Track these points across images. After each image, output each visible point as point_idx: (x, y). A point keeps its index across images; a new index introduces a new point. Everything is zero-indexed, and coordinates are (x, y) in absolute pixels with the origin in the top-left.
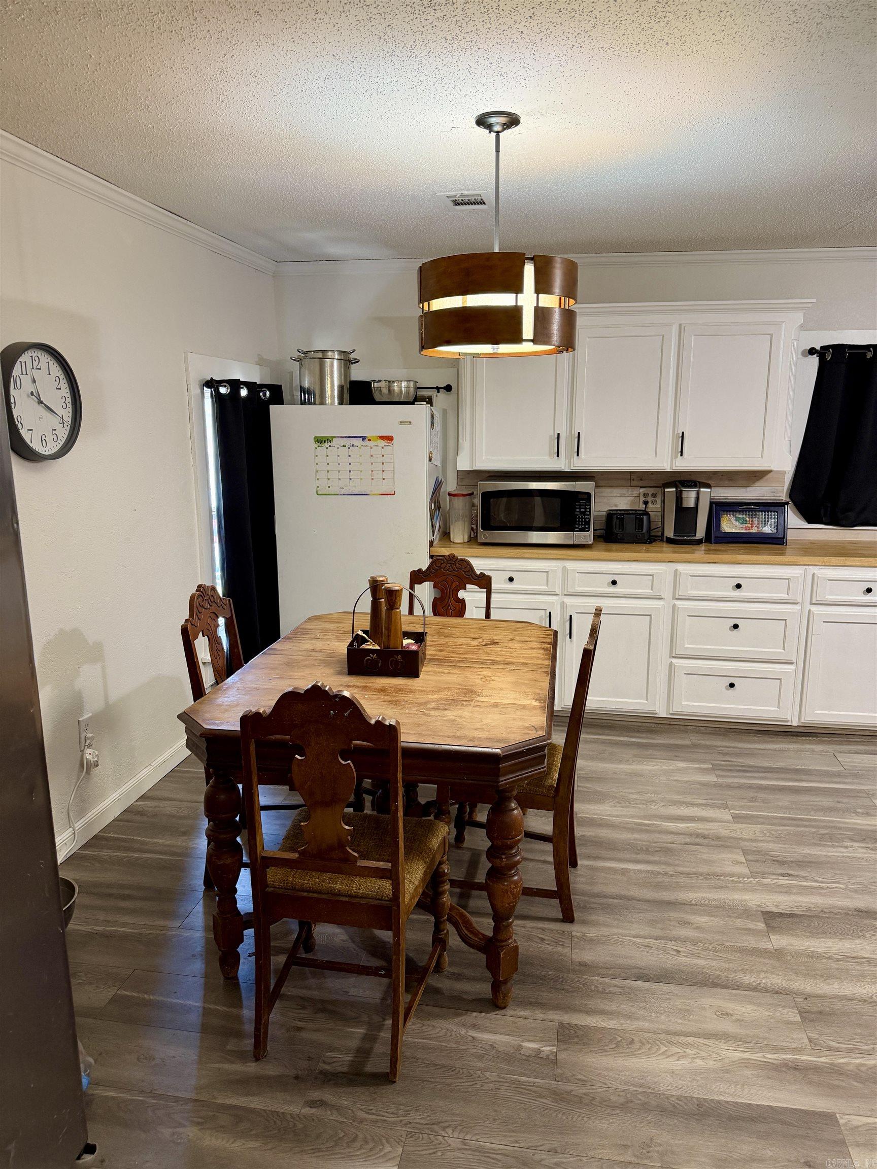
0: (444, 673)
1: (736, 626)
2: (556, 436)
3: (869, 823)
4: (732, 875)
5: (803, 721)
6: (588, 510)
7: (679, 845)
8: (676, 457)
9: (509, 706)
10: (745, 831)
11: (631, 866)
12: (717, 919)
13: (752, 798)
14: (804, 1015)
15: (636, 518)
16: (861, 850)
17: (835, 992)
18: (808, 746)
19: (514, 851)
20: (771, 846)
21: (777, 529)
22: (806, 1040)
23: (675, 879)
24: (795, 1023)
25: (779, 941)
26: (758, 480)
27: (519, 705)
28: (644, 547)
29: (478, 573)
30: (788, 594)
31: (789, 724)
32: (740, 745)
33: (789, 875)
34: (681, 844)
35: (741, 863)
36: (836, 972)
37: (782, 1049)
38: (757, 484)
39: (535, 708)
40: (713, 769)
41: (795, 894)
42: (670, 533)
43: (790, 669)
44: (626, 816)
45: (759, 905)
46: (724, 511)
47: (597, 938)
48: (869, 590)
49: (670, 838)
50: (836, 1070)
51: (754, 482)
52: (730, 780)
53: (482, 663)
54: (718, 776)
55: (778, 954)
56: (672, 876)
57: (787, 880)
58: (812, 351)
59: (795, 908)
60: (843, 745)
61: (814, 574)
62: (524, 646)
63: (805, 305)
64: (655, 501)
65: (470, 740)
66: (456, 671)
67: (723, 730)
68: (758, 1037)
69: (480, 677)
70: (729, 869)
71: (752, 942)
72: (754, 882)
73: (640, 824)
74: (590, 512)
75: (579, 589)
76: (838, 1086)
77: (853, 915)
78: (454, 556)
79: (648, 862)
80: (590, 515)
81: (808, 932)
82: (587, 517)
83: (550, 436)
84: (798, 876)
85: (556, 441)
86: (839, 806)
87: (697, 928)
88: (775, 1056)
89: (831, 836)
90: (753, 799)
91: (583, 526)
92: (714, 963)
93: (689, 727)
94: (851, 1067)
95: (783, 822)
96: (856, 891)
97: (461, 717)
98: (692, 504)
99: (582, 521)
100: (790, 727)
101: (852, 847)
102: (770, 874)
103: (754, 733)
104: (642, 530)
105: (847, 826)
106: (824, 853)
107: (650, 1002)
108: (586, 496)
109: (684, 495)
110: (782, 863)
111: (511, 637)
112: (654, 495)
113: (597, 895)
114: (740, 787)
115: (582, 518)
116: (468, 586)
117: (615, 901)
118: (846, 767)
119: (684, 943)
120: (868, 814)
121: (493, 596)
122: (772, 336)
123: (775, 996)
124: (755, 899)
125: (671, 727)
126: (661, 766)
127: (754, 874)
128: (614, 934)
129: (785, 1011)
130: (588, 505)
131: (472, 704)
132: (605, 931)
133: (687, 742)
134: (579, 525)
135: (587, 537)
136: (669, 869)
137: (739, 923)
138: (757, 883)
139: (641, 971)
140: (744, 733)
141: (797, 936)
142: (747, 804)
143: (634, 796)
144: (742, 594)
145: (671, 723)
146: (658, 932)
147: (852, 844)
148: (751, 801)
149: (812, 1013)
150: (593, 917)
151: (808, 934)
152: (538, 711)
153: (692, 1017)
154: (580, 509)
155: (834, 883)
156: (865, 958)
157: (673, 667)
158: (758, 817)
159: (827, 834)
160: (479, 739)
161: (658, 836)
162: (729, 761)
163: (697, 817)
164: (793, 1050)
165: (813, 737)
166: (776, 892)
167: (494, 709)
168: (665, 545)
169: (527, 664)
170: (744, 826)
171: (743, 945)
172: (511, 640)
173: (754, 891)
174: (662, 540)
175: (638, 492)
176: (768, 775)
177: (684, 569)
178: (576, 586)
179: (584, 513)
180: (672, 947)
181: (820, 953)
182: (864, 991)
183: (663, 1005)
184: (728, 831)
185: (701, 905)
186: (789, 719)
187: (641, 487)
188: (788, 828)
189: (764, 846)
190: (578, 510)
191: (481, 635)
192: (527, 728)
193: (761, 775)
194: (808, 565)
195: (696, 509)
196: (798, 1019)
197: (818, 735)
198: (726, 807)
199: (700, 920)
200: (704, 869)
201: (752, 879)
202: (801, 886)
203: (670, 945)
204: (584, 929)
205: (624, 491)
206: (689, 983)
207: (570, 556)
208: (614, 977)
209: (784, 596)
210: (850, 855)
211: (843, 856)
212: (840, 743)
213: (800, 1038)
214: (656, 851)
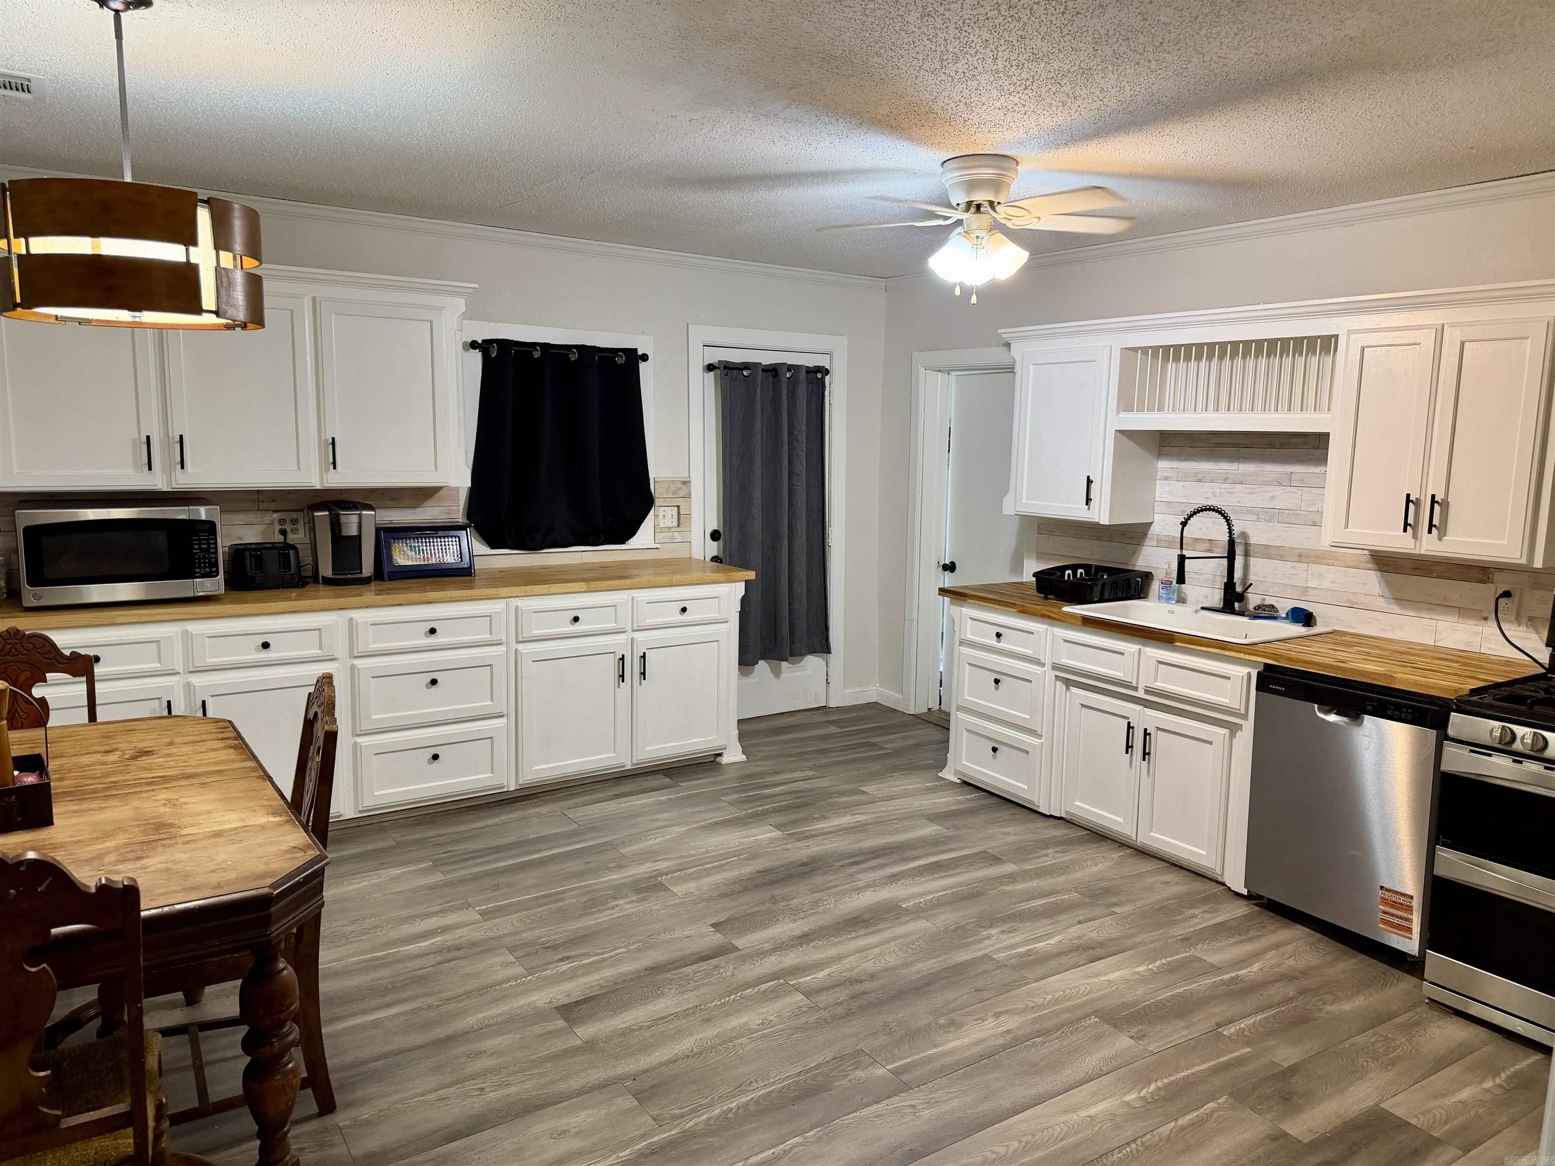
0: (93, 810)
1: (434, 682)
2: (145, 439)
3: (624, 875)
4: (507, 980)
5: (521, 782)
6: (213, 546)
7: (431, 968)
8: (327, 470)
9: (239, 831)
10: (503, 925)
11: (382, 1014)
12: (512, 1035)
13: (494, 886)
14: (639, 1096)
15: (279, 554)
16: (627, 906)
17: (658, 1060)
18: (532, 811)
19: (285, 1030)
20: (537, 933)
21: (461, 558)
22: (651, 1120)
23: (443, 1009)
24: (635, 1108)
25: (585, 1032)
26: (428, 499)
27: (253, 826)
28: (294, 593)
29: (67, 653)
30: (491, 634)
31: (505, 790)
32: (456, 829)
33: (568, 958)
34: (433, 966)
35: (512, 963)
36: (651, 1040)
37: (632, 1141)
38: (427, 504)
39: (279, 824)
40: (435, 866)
41: (583, 975)
42: (326, 570)
43: (502, 723)
44: (348, 956)
45: (550, 1002)
46: (394, 539)
47: (374, 1116)
48: (576, 619)
49: (417, 963)
50: (688, 1136)
51: (423, 502)
52: (462, 873)
53: (149, 784)
54: (444, 873)
55: (590, 1046)
56: (438, 1006)
57: (568, 964)
58: (474, 345)
59: (587, 991)
60: (568, 800)
61: (517, 608)
62: (197, 747)
63: (466, 291)
64: (296, 530)
65: (215, 888)
66: (110, 803)
67: (428, 816)
68: (605, 1140)
69: (160, 803)
70: (501, 974)
71: (559, 1045)
72: (534, 979)
73: (370, 960)
74: (216, 548)
75: (212, 661)
76: (698, 1150)
77: (645, 975)
78: (18, 631)
79: (402, 1001)
80: (216, 552)
81: (611, 1010)
82: (213, 556)
83: (134, 440)
84: (577, 956)
85: (145, 447)
86: (590, 866)
87: (492, 1054)
88: (628, 1152)
89: (594, 903)
90: (497, 887)
91: (208, 570)
92: (528, 1085)
93: (385, 824)
94: (701, 1126)
95: (537, 902)
96: (639, 950)
97: (174, 862)
98: (354, 532)
99: (205, 563)
100: (508, 793)
101: (618, 905)
102: (547, 964)
103: (465, 812)
104: (290, 570)
105: (607, 885)
106: (594, 922)
107: (474, 1160)
108: (207, 527)
109: (343, 519)
110: (555, 947)
111: (168, 740)
112: (294, 522)
113: (351, 1066)
114: (476, 877)
115: (204, 558)
116: (49, 676)
117: (380, 1063)
118: (580, 823)
119: (484, 1077)
120: (620, 867)
121: (98, 686)
122: (431, 322)
123: (604, 1090)
124: (543, 998)
125: (361, 828)
126: (369, 881)
127: (530, 971)
128: (396, 1102)
129: (620, 1100)
130: (212, 539)
131: (179, 840)
132: (382, 1104)
133: (390, 843)
134: (200, 567)
135: (214, 585)
136: (431, 1000)
137: (537, 1029)
138: (538, 978)
139: (447, 1130)
140: (454, 814)
141: (601, 1019)
142: (491, 894)
143: (350, 928)
144: (437, 640)
145: (361, 824)
146: (449, 1078)
147: (616, 903)
148: (493, 891)
149: (646, 1091)
150: (359, 1094)
151: (611, 1013)
152: (288, 827)
153: (528, 1154)
154: (200, 545)
155: (614, 949)
156: (673, 1014)
157: (359, 748)
158: (508, 905)
159: (588, 900)
160: (227, 883)
161: (401, 965)
162: (450, 852)
163: (438, 928)
164: (644, 1136)
165: (533, 799)
166: (563, 981)
167: (218, 840)
168: (321, 587)
169: (222, 771)
170: (498, 920)
171: (550, 1051)
172: (170, 744)
173: (538, 988)
174: (316, 581)
175: (271, 519)
176: (499, 855)
177: (362, 616)
178: (208, 657)
179: (207, 551)
180: (473, 1087)
181: (629, 1028)
182: (684, 1047)
183: (489, 1157)
184: (482, 933)
185: (487, 1026)
186: (505, 784)
187: (275, 511)
188: (545, 907)
189: (528, 935)
190: (196, 547)
191: (115, 746)
192: (287, 852)
193: (494, 856)
194: (510, 597)
195: (359, 538)
196: (636, 1103)
197: (539, 795)
198: (468, 906)
199: (492, 1043)
200: (472, 985)
201: (530, 977)
202: (584, 965)
203: (470, 1086)
204: (353, 1113)
205: (251, 517)
206: (510, 1118)
207: (195, 614)
208: (417, 1152)
209: (487, 636)
210: (620, 915)
211: (613, 919)
212: (565, 799)
213: (645, 1121)
214: (406, 985)
